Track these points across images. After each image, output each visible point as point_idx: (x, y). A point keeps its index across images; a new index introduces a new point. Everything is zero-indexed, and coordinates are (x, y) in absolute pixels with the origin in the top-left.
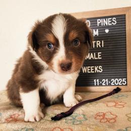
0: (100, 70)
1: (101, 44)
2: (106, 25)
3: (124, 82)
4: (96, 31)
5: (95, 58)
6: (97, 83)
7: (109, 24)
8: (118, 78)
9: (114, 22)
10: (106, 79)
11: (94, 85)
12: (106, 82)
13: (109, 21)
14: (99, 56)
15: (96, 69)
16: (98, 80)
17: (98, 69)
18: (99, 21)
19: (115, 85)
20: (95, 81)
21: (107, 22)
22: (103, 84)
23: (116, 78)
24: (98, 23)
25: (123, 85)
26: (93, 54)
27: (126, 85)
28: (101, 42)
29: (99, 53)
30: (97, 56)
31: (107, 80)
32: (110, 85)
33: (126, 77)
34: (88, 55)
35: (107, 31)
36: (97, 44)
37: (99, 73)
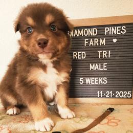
0: (105, 82)
1: (107, 55)
2: (114, 34)
3: (129, 95)
4: (103, 40)
5: (100, 69)
6: (100, 94)
7: (118, 33)
8: (123, 91)
9: (123, 31)
10: (110, 90)
11: (97, 97)
12: (110, 94)
13: (118, 30)
14: (104, 66)
15: (100, 80)
16: (101, 92)
17: (103, 81)
18: (107, 29)
19: (119, 98)
20: (98, 92)
21: (115, 31)
22: (107, 96)
23: (121, 90)
24: (106, 31)
25: (127, 98)
26: (98, 65)
28: (108, 52)
29: (104, 64)
30: (102, 67)
31: (111, 92)
32: (114, 97)
34: (92, 65)
35: (115, 40)
36: (104, 54)
37: (103, 85)
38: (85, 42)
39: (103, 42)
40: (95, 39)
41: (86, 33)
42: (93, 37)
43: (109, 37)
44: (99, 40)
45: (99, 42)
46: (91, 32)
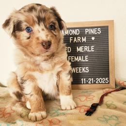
0: (87, 71)
2: (92, 33)
3: (107, 81)
4: (84, 38)
5: (83, 61)
6: (84, 81)
7: (95, 33)
8: (102, 78)
9: (99, 32)
12: (92, 81)
13: (95, 31)
14: (86, 58)
15: (83, 69)
16: (85, 79)
17: (85, 70)
18: (87, 30)
19: (99, 83)
20: (82, 79)
21: (93, 31)
22: (89, 83)
23: (100, 77)
24: (86, 32)
25: (106, 83)
26: (81, 57)
27: (109, 83)
29: (86, 56)
30: (84, 59)
31: (92, 79)
32: (95, 83)
33: (109, 77)
34: (76, 57)
35: (93, 38)
36: (85, 49)
37: (86, 73)
38: (71, 40)
39: (84, 40)
40: (78, 37)
41: (71, 33)
42: (77, 36)
43: (89, 36)
44: (81, 38)
45: (81, 40)
46: (75, 32)
